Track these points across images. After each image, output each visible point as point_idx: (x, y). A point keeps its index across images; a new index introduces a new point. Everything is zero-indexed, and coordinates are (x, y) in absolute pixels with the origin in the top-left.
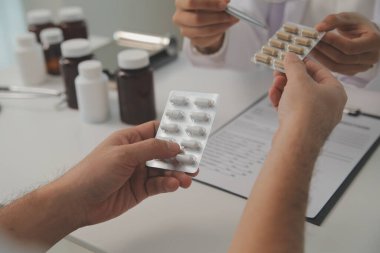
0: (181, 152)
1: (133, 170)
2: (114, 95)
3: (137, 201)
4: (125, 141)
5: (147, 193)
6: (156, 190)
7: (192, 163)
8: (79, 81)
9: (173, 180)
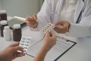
0: (24, 49)
1: (13, 52)
2: (12, 33)
3: (14, 58)
4: (13, 46)
5: (17, 57)
6: (19, 56)
7: (26, 51)
8: (4, 31)
9: (21, 55)
